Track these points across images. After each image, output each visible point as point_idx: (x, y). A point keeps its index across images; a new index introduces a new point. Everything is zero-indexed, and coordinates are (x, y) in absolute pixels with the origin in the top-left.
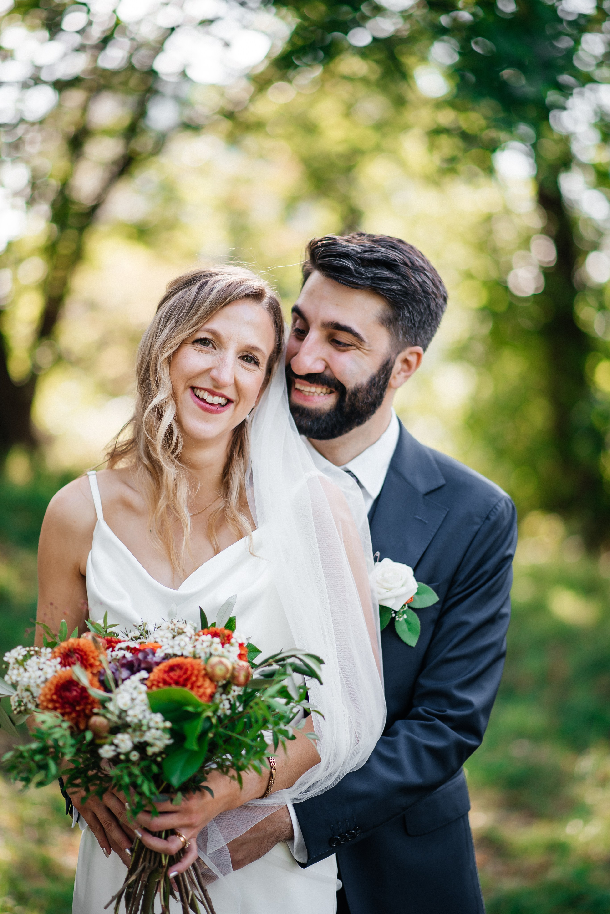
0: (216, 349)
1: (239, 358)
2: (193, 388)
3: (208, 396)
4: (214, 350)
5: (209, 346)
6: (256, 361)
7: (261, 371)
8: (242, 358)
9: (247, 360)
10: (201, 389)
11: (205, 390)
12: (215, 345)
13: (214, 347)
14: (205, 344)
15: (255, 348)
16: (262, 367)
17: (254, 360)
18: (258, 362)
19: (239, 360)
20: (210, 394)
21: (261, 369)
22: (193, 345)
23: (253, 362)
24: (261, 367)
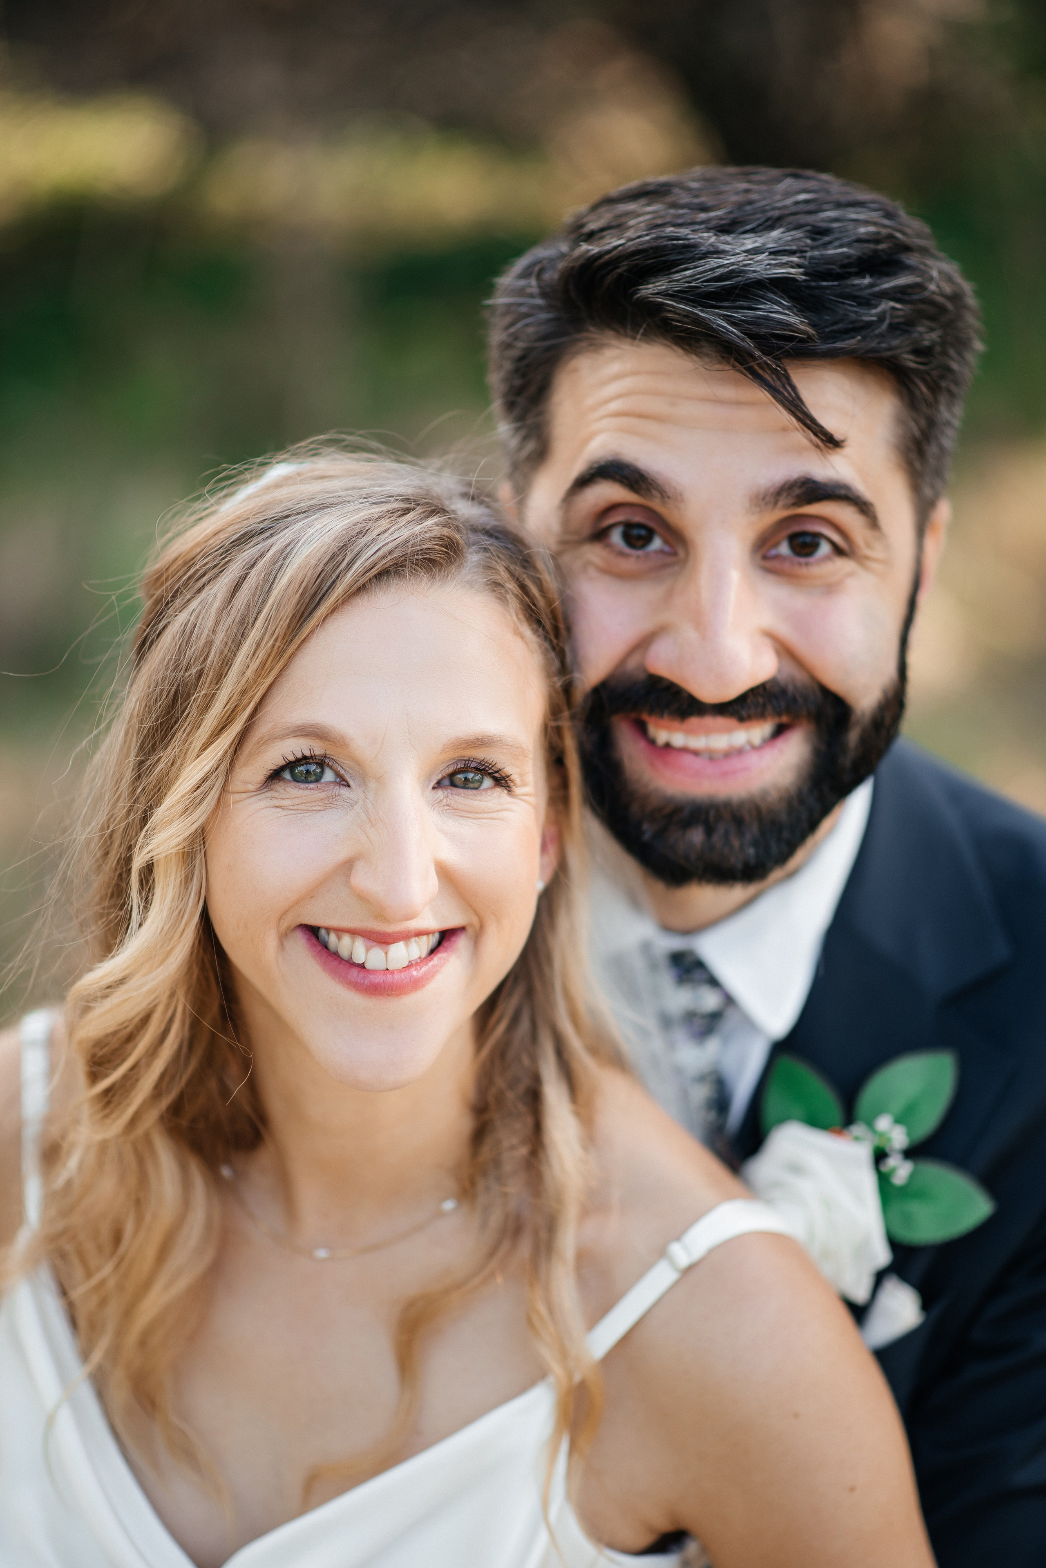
0: (349, 786)
1: (439, 785)
2: (313, 931)
3: (368, 950)
4: (344, 791)
5: (323, 780)
6: (496, 775)
7: (524, 801)
8: (447, 782)
9: (466, 784)
10: (339, 931)
11: (354, 933)
12: (342, 772)
13: (342, 781)
14: (306, 778)
15: (482, 742)
16: (524, 784)
17: (489, 774)
18: (504, 778)
19: (440, 793)
20: (370, 943)
21: (524, 795)
22: (269, 794)
23: (488, 782)
24: (517, 790)
